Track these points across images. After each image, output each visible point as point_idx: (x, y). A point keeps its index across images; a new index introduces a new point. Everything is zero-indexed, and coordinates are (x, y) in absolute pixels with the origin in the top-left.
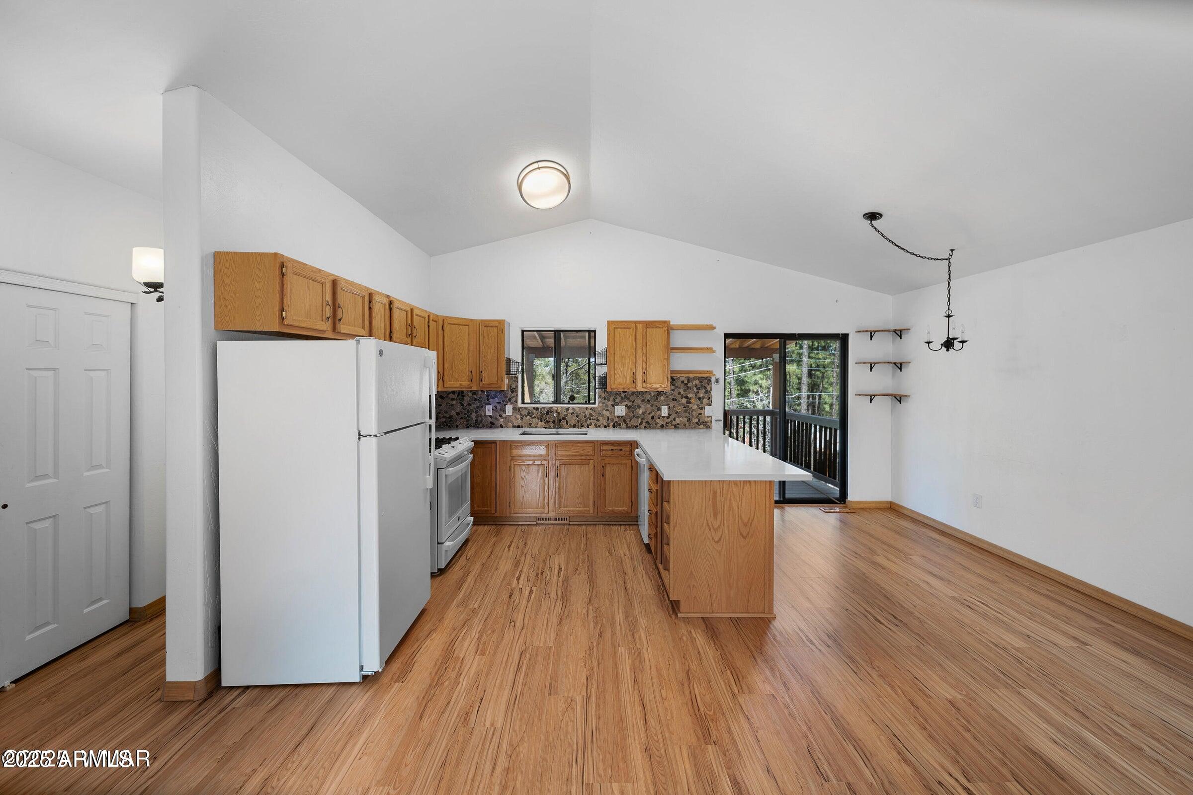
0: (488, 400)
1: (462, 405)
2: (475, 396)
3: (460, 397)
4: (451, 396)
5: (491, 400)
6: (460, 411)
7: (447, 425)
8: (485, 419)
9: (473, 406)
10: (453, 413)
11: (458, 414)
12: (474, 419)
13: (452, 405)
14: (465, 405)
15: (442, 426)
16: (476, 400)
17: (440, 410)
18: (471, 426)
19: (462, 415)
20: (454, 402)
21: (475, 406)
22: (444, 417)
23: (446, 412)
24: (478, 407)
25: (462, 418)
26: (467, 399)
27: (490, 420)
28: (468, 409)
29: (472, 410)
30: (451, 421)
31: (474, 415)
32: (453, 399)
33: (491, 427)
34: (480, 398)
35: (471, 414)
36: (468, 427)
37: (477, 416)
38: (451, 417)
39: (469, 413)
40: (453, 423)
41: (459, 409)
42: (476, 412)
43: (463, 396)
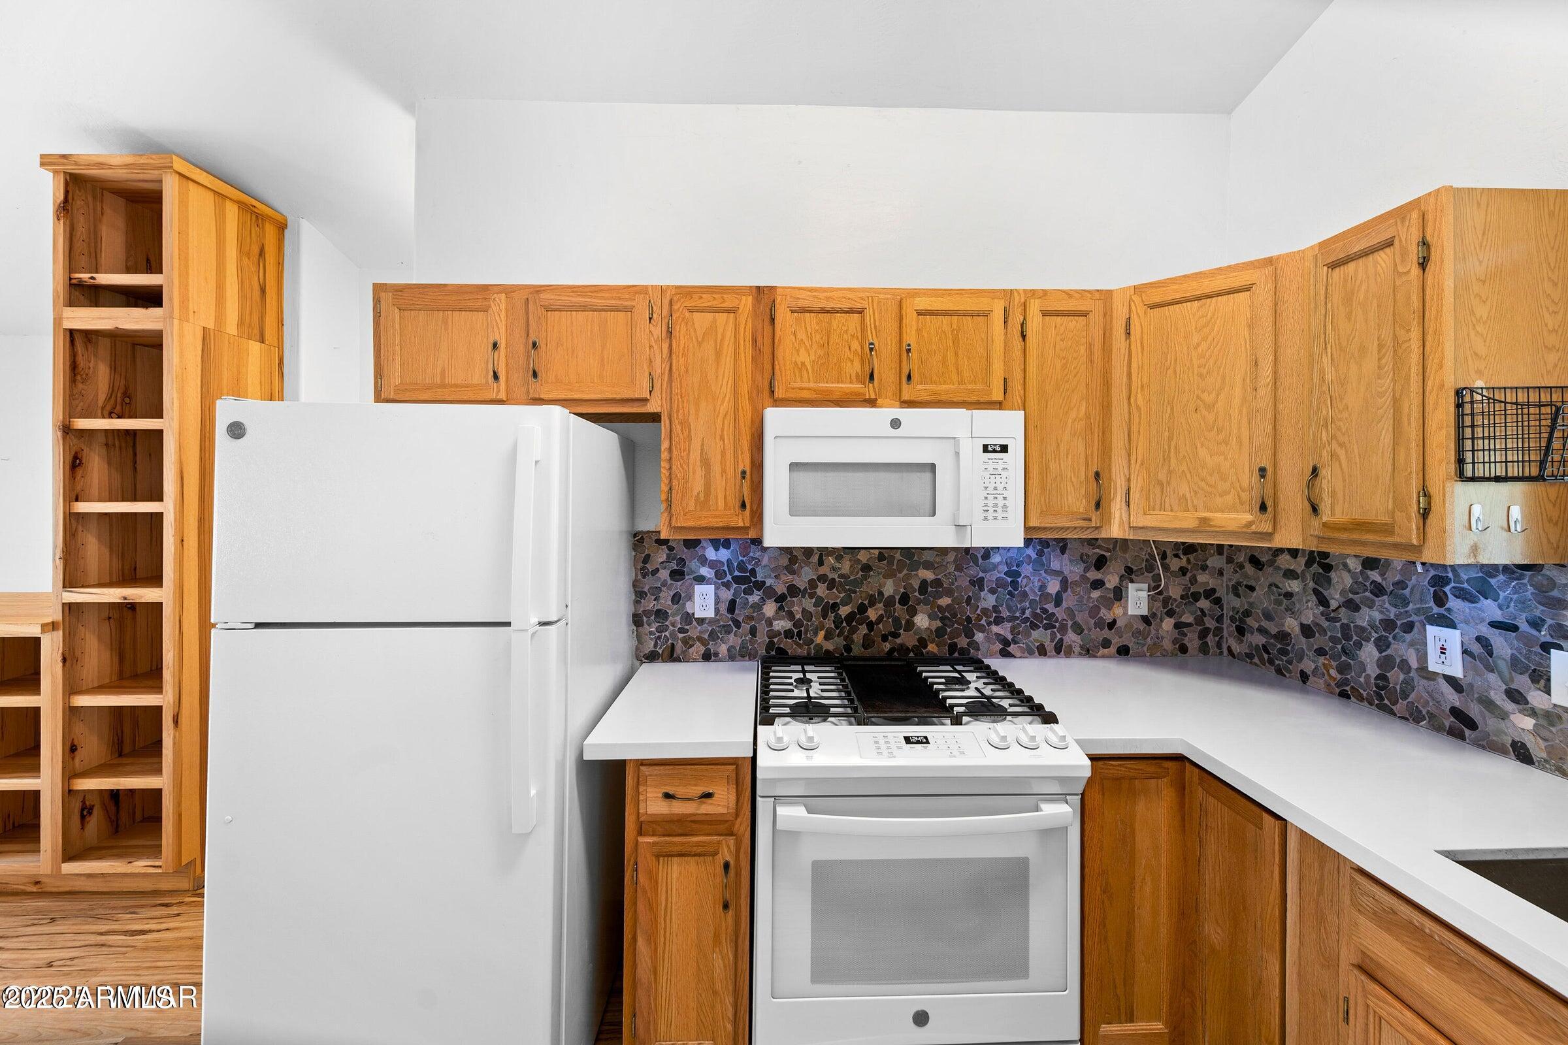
0: (1440, 600)
1: (1323, 601)
2: (1375, 576)
3: (1316, 568)
4: (1285, 561)
5: (1454, 603)
6: (1318, 625)
7: (1271, 662)
8: (1421, 684)
9: (1367, 616)
10: (1291, 625)
11: (1307, 631)
12: (1373, 671)
13: (1289, 595)
14: (1334, 604)
15: (1256, 660)
16: (1378, 590)
17: (1251, 604)
18: (1361, 698)
19: (1319, 641)
20: (1294, 586)
21: (1377, 616)
22: (1262, 630)
23: (1268, 617)
24: (1389, 625)
25: (1321, 652)
26: (1341, 581)
27: (1452, 697)
28: (1344, 621)
29: (1363, 629)
30: (1284, 652)
31: (1369, 654)
32: (1290, 574)
33: (1456, 734)
34: (1401, 584)
35: (1359, 645)
36: (1344, 695)
37: (1386, 663)
38: (1283, 636)
39: (1350, 639)
40: (1290, 662)
41: (1310, 613)
42: (1382, 645)
43: (1328, 568)
